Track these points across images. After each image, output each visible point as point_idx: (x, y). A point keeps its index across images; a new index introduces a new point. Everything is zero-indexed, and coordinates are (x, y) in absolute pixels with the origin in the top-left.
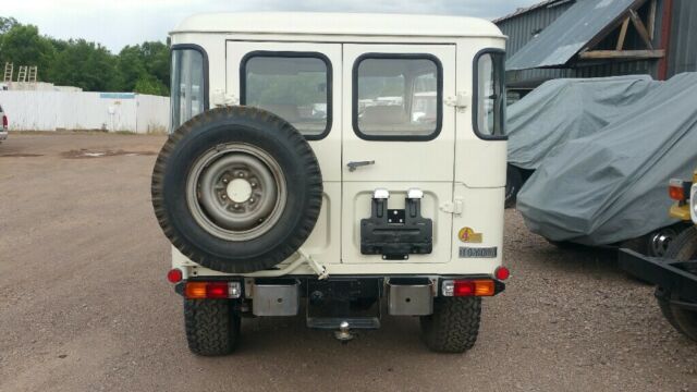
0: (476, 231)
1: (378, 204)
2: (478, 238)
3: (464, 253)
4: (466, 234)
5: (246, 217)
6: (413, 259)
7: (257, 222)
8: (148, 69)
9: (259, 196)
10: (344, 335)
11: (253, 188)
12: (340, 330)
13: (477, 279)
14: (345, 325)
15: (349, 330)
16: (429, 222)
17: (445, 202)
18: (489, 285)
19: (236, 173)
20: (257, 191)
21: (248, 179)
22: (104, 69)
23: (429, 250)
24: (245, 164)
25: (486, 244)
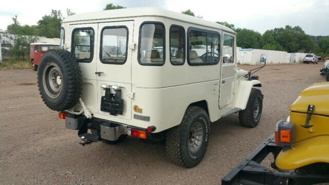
0: (140, 108)
1: (108, 90)
2: (140, 111)
3: (136, 117)
4: (136, 108)
8: (275, 39)
13: (140, 130)
14: (83, 137)
16: (123, 101)
17: (129, 92)
22: (252, 40)
23: (121, 113)
25: (144, 114)
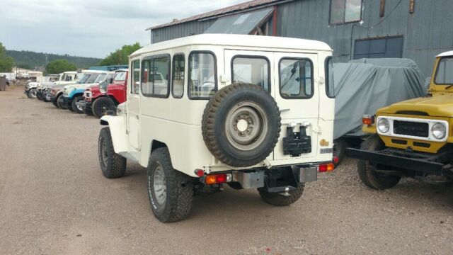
1: (289, 130)
2: (327, 144)
3: (322, 151)
4: (323, 142)
5: (248, 138)
6: (303, 156)
7: (253, 141)
9: (252, 128)
10: (287, 194)
11: (249, 123)
12: (284, 192)
13: (327, 163)
14: (287, 189)
15: (289, 192)
16: (309, 137)
17: (315, 128)
18: (331, 166)
19: (242, 116)
20: (251, 126)
21: (246, 120)
23: (310, 151)
24: (248, 112)
25: (330, 146)
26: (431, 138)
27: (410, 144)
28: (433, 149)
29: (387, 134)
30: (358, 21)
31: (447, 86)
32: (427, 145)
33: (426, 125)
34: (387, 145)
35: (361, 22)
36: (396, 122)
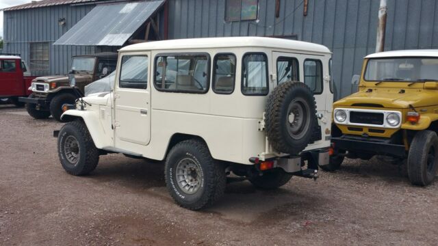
4: (327, 131)
6: (316, 143)
9: (298, 120)
11: (295, 116)
16: (320, 127)
23: (321, 139)
26: (386, 125)
27: (366, 131)
28: (387, 134)
29: (344, 123)
30: (254, 20)
31: (376, 83)
32: (382, 131)
33: (381, 115)
34: (343, 132)
35: (258, 21)
36: (352, 113)
